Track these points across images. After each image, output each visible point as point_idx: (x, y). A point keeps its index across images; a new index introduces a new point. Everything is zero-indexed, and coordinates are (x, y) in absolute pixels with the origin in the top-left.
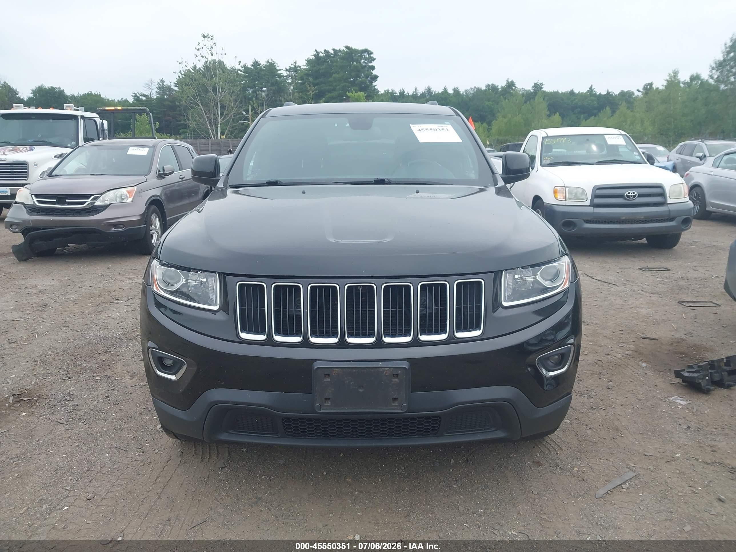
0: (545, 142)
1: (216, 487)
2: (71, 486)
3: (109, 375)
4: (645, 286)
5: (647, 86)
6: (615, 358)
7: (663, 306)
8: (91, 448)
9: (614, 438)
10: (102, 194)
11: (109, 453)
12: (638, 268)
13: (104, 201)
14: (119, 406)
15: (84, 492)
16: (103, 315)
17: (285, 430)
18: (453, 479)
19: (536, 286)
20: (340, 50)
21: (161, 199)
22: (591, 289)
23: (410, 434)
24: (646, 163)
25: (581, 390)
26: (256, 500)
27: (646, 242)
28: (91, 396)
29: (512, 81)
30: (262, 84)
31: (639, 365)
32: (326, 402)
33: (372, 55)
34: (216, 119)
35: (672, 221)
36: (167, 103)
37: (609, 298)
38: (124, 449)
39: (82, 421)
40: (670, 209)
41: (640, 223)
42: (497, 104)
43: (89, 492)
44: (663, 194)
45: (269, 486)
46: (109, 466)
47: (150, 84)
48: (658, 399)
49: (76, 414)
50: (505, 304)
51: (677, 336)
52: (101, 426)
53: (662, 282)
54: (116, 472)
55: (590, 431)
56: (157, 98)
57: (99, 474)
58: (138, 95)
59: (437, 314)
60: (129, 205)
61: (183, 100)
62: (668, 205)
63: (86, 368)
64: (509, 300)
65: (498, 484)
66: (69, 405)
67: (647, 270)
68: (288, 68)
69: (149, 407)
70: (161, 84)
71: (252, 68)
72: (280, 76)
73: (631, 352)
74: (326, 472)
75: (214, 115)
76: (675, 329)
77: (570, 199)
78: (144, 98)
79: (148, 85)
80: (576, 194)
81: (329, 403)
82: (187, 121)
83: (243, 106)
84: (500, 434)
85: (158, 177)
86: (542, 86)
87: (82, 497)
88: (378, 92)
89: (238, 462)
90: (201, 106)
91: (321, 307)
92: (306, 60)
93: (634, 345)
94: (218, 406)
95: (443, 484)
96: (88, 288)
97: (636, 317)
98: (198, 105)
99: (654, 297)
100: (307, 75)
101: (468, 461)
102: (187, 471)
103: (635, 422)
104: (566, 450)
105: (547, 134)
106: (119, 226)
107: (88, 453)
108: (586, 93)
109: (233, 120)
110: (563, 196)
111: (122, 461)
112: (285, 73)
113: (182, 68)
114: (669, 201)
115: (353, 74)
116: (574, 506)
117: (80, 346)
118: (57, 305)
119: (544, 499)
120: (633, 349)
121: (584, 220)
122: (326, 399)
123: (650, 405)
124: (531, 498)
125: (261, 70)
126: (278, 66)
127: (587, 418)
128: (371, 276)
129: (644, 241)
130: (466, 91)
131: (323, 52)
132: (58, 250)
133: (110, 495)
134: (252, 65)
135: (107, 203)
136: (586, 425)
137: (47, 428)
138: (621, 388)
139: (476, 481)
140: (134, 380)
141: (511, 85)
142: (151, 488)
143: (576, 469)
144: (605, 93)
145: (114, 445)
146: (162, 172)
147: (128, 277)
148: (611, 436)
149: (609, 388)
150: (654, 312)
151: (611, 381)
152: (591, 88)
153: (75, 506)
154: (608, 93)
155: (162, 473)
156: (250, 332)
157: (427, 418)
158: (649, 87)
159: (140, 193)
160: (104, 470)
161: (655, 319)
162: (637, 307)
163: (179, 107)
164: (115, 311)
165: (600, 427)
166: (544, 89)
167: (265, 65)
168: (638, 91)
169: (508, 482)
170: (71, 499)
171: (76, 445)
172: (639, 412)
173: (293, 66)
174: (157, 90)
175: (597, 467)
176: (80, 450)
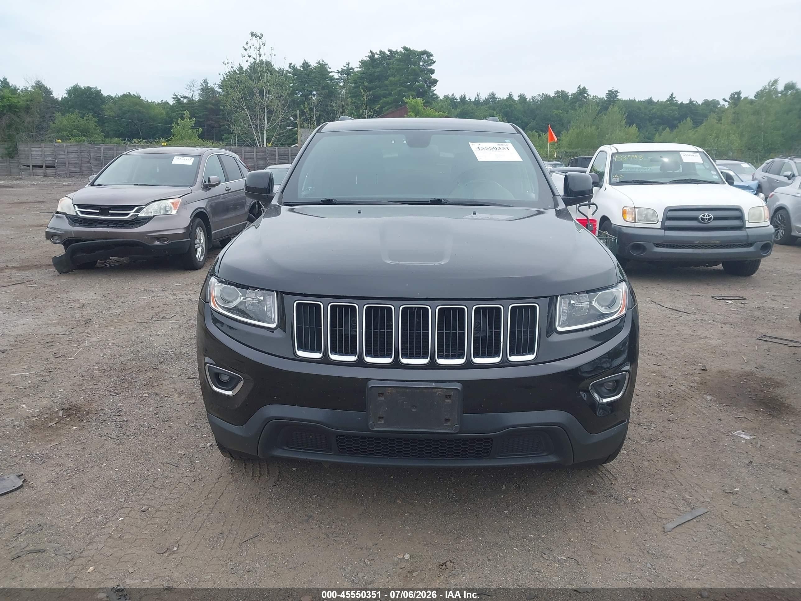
0: (615, 158)
1: (267, 504)
2: (125, 498)
3: (156, 392)
4: (717, 316)
5: (734, 95)
6: (678, 390)
7: (735, 337)
8: (142, 463)
9: (671, 471)
10: (146, 205)
11: (161, 468)
12: (711, 296)
13: (147, 213)
14: (168, 424)
15: (138, 504)
16: (148, 332)
17: (339, 447)
18: (504, 504)
19: (592, 312)
20: (397, 51)
21: (206, 211)
22: (658, 317)
23: (461, 456)
24: (724, 183)
25: (641, 422)
26: (306, 518)
27: (722, 268)
28: (140, 412)
29: (584, 87)
30: (311, 87)
31: (703, 398)
32: (379, 420)
33: (431, 58)
34: (262, 125)
35: (751, 246)
36: (209, 106)
37: (677, 328)
38: (175, 465)
39: (133, 437)
40: (749, 234)
41: (715, 248)
42: (567, 113)
43: (143, 505)
44: (741, 218)
45: (320, 505)
46: (162, 481)
47: (193, 86)
48: (720, 433)
49: (126, 430)
50: (559, 329)
51: (747, 369)
52: (151, 442)
53: (736, 312)
54: (168, 486)
55: (647, 462)
56: (199, 101)
57: (152, 488)
58: (179, 97)
59: (490, 337)
60: (173, 217)
61: (228, 104)
62: (747, 229)
63: (133, 384)
64: (563, 325)
65: (550, 511)
66: (119, 420)
67: (721, 298)
68: (340, 70)
69: (198, 425)
70: (204, 85)
71: (302, 69)
72: (332, 79)
73: (696, 384)
74: (377, 493)
75: (260, 120)
76: (746, 361)
77: (639, 221)
78: (185, 101)
79: (190, 86)
80: (646, 215)
81: (383, 422)
82: (231, 126)
83: (292, 112)
84: (552, 459)
85: (203, 188)
86: (617, 94)
87: (137, 509)
88: (437, 97)
89: (289, 481)
90: (246, 110)
91: (376, 328)
92: (359, 62)
93: (700, 377)
94: (275, 422)
95: (494, 509)
96: (131, 303)
97: (705, 348)
98: (243, 109)
99: (726, 328)
100: (361, 78)
101: (519, 487)
102: (238, 488)
103: (695, 455)
104: (621, 480)
105: (617, 150)
106: (162, 239)
107: (140, 468)
108: (665, 102)
109: (280, 127)
110: (633, 217)
111: (174, 476)
112: (336, 76)
113: (227, 69)
114: (748, 225)
115: (411, 77)
116: (626, 534)
117: (126, 362)
118: (101, 320)
119: (596, 527)
120: (698, 381)
121: (654, 244)
122: (380, 418)
123: (711, 439)
124: (583, 526)
125: (311, 72)
126: (330, 68)
127: (645, 450)
128: (426, 298)
129: (720, 267)
130: (533, 98)
131: (378, 53)
132: (100, 263)
133: (163, 508)
134: (301, 67)
135: (152, 215)
136: (644, 457)
137: (99, 443)
138: (683, 420)
139: (527, 508)
140: (182, 398)
141: (582, 92)
142: (203, 503)
143: (630, 499)
144: (688, 102)
145: (165, 461)
146: (207, 183)
147: (171, 292)
148: (668, 468)
149: (670, 421)
150: (724, 343)
151: (672, 413)
152: (671, 96)
153: (130, 517)
154: (691, 102)
155: (213, 489)
156: (306, 350)
157: (479, 440)
158: (736, 96)
159: (184, 205)
160: (157, 484)
161: (724, 351)
162: (706, 337)
163: (223, 111)
164: (160, 327)
165: (658, 459)
166: (619, 97)
167: (316, 66)
168: (724, 100)
169: (560, 509)
170: (126, 511)
171: (127, 459)
172: (700, 445)
173: (345, 68)
174: (199, 91)
175: (651, 498)
176: (132, 464)
